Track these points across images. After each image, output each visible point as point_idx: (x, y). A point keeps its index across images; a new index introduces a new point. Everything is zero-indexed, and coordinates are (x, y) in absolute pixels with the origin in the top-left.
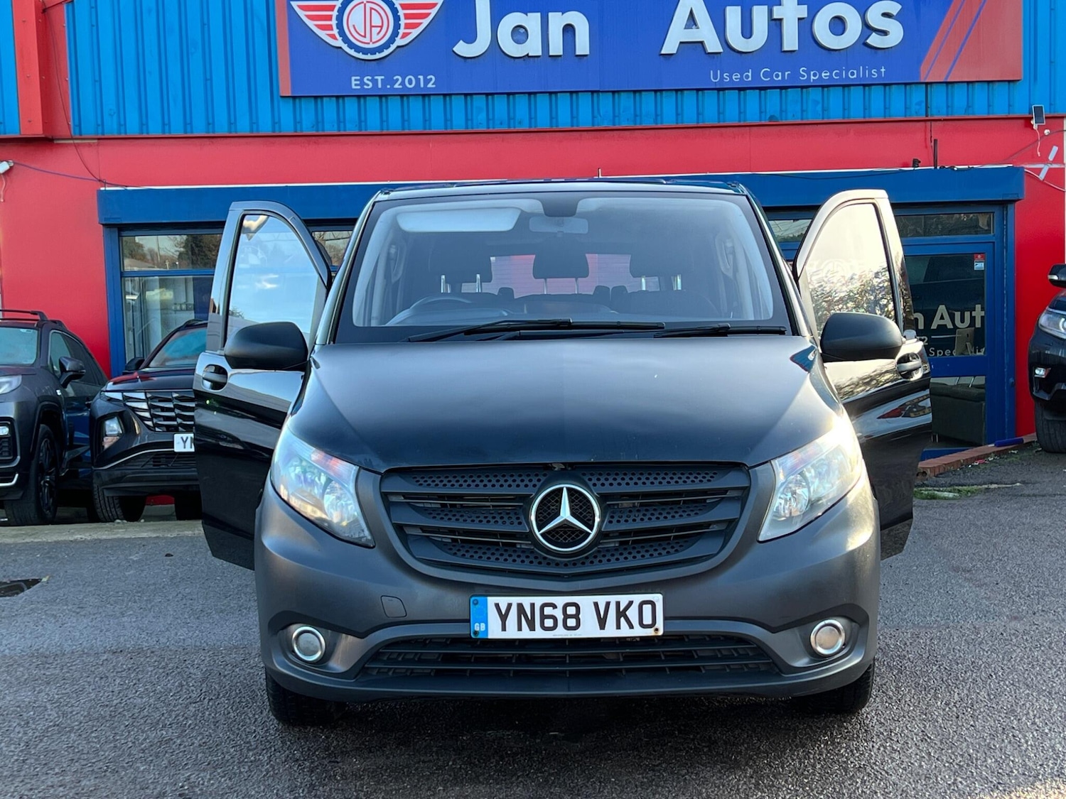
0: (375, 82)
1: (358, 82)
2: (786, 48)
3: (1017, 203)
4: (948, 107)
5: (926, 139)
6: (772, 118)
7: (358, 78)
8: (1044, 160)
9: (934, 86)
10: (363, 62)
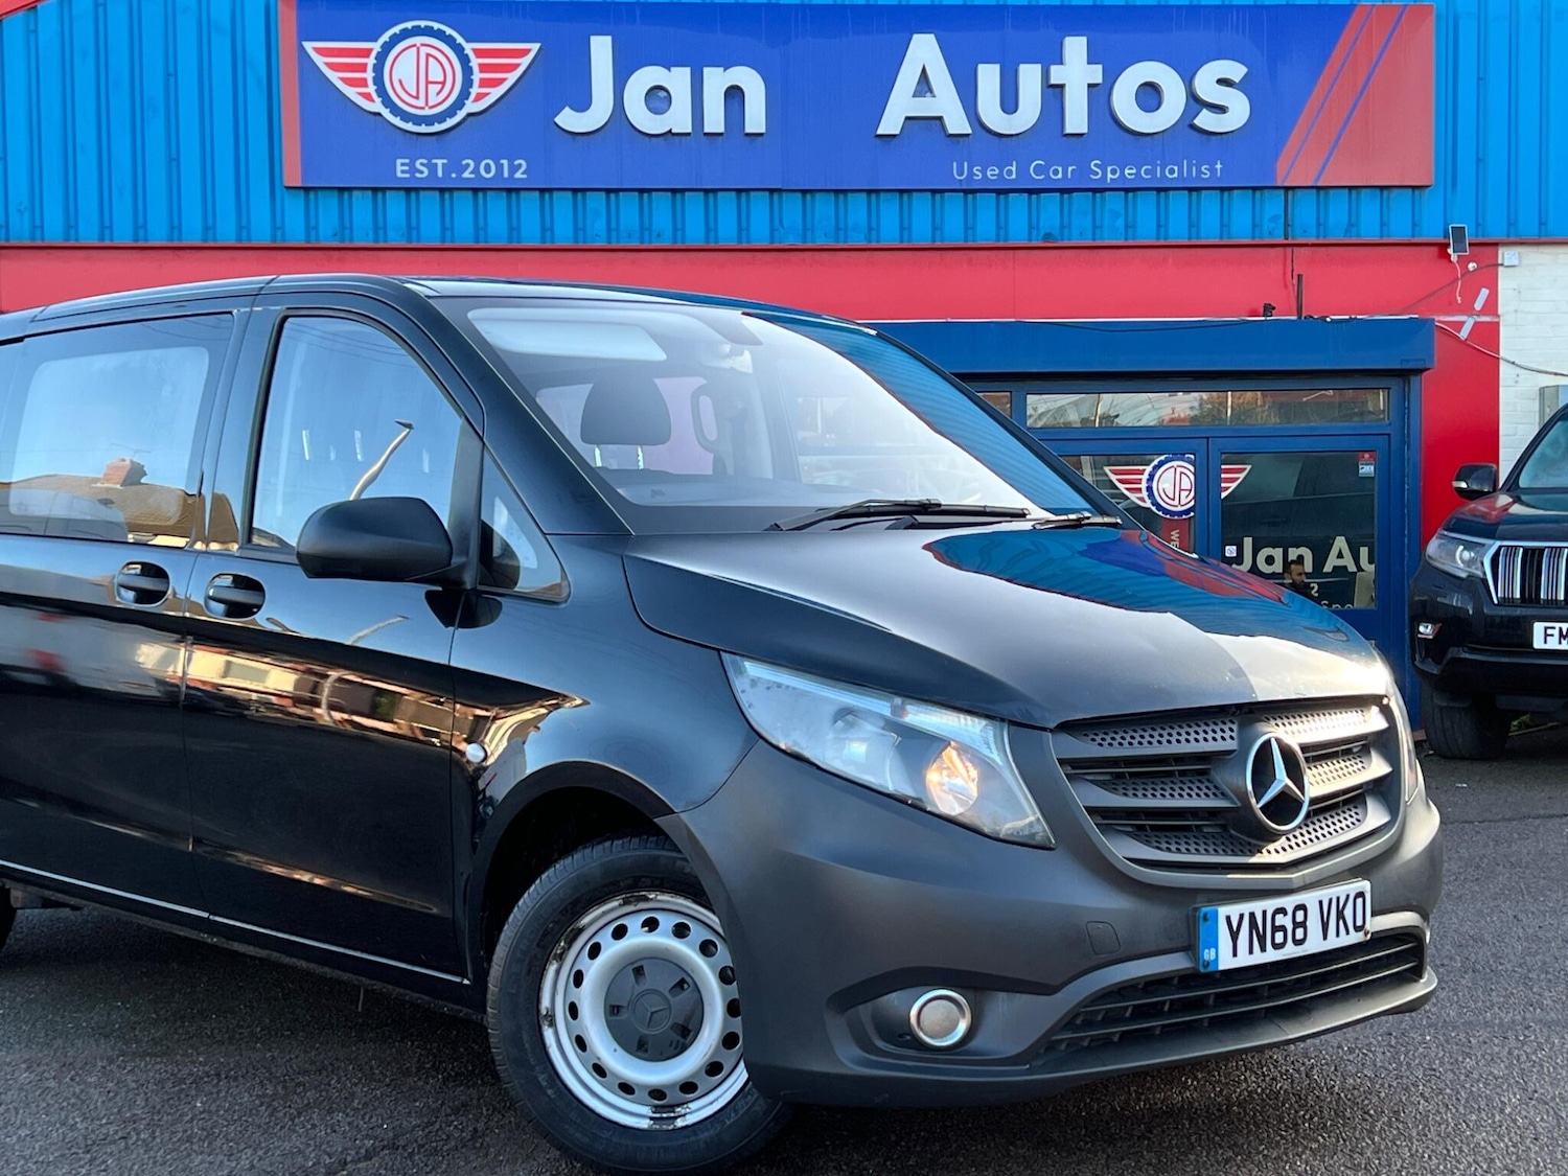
0: (433, 168)
1: (406, 168)
2: (1068, 130)
3: (1425, 373)
4: (1318, 225)
5: (1285, 274)
6: (1047, 236)
7: (407, 161)
8: (1468, 309)
9: (1299, 193)
10: (415, 137)
